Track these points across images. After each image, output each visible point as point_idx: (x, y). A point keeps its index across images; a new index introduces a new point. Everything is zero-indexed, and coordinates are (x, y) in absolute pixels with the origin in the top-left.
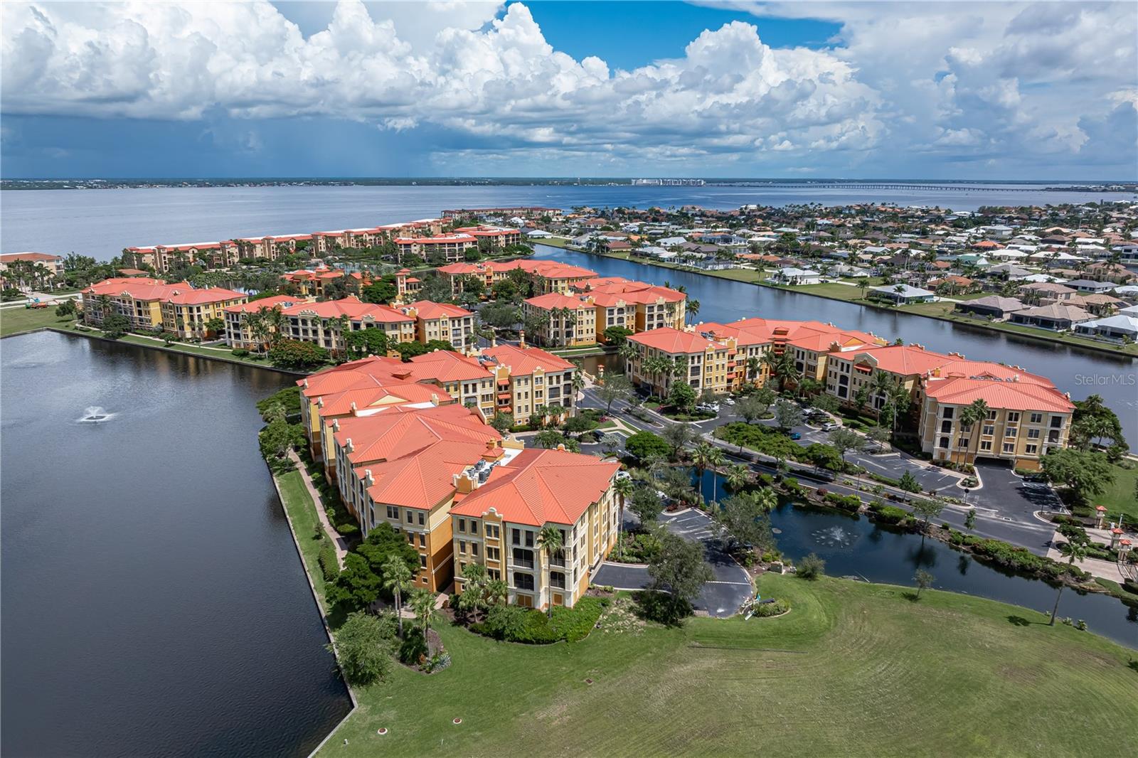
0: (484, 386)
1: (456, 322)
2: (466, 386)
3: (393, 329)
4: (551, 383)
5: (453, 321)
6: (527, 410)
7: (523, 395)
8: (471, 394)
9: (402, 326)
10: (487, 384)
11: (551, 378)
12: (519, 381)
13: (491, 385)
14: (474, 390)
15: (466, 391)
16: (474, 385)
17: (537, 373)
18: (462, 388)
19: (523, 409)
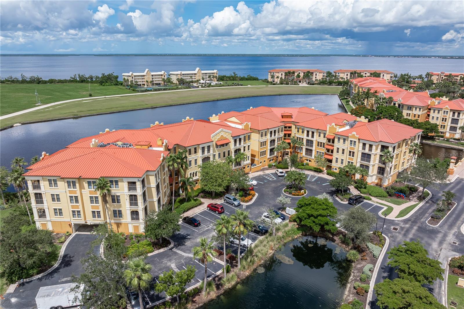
0: (320, 136)
1: (456, 114)
2: (308, 132)
3: (408, 109)
4: (364, 148)
5: (454, 113)
6: (342, 163)
7: (341, 151)
8: (310, 138)
9: (414, 109)
10: (322, 135)
11: (364, 145)
12: (339, 139)
13: (324, 137)
14: (313, 137)
15: (308, 135)
16: (313, 133)
17: (352, 137)
18: (306, 132)
19: (339, 161)
